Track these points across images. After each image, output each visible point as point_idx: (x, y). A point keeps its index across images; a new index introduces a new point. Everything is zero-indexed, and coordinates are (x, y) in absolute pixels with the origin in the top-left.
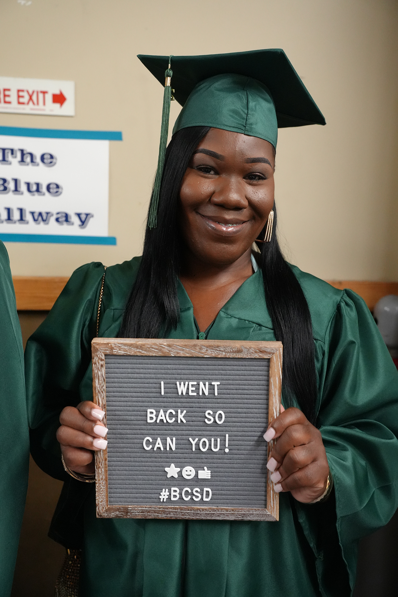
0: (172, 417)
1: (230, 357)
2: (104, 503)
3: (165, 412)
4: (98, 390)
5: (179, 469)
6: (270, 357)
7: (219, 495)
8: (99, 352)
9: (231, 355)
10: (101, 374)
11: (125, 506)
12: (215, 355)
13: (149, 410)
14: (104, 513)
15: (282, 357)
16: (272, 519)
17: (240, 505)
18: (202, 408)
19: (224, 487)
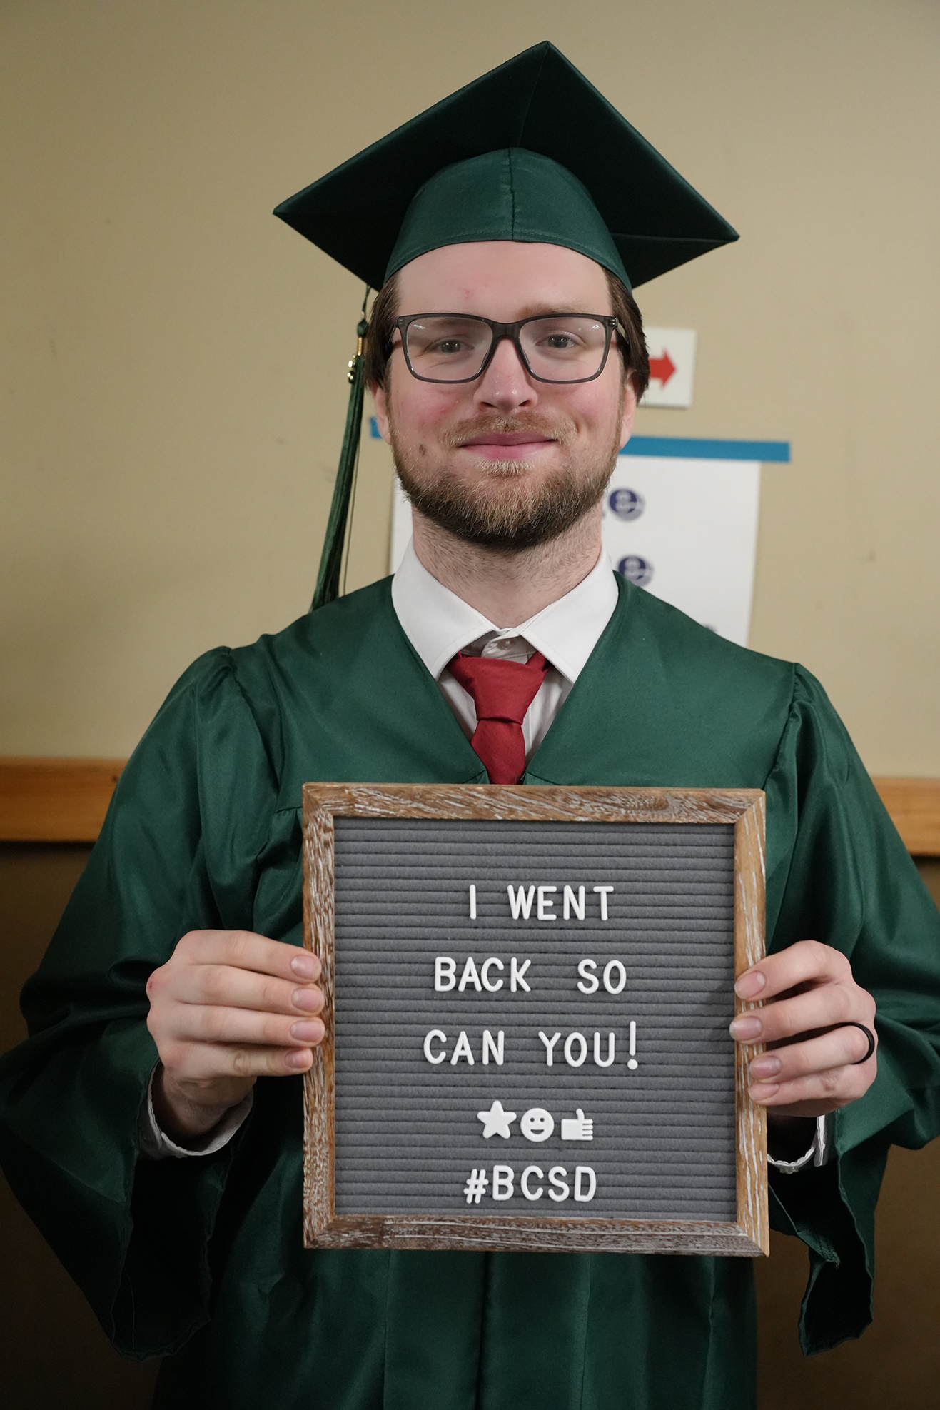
0: (496, 978)
1: (639, 820)
2: (325, 1207)
3: (479, 965)
4: (315, 905)
5: (512, 1116)
6: (735, 821)
7: (613, 1186)
8: (321, 810)
9: (640, 815)
10: (323, 865)
11: (375, 1216)
12: (601, 816)
13: (439, 960)
14: (324, 1234)
15: (764, 821)
16: (753, 1251)
17: (670, 1214)
18: (571, 953)
19: (627, 1165)
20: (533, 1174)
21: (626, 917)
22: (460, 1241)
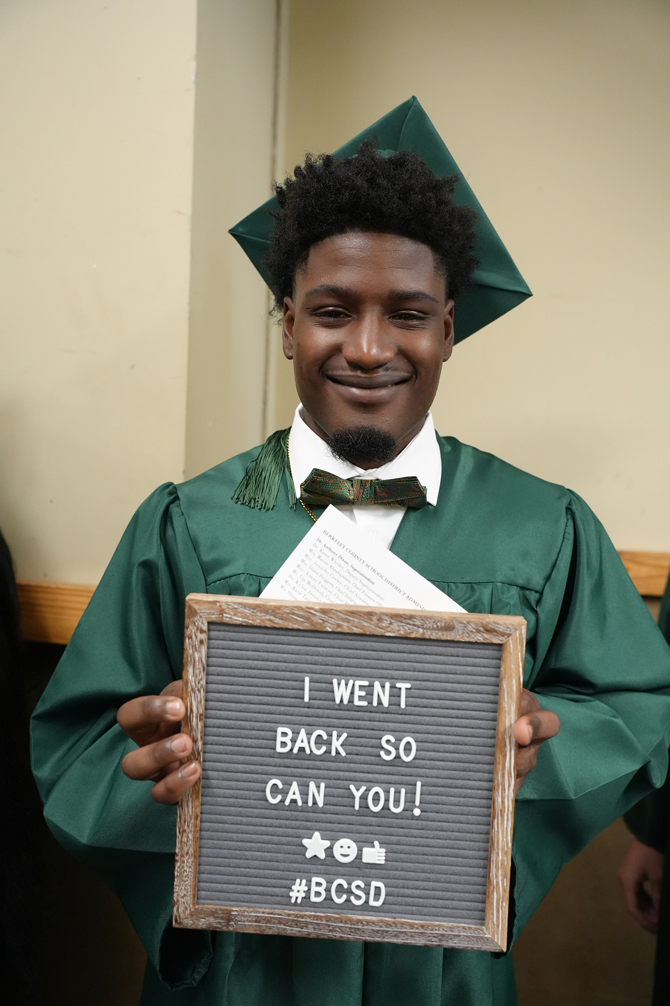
0: (320, 745)
1: (432, 637)
2: (189, 899)
3: (309, 734)
4: (191, 686)
5: (327, 843)
6: (503, 642)
7: (398, 896)
8: (199, 617)
9: (433, 634)
10: (198, 657)
11: (225, 908)
12: (405, 633)
13: (280, 730)
14: (187, 918)
16: (494, 948)
17: (437, 918)
18: (377, 730)
19: (409, 882)
20: (340, 885)
21: (418, 707)
22: (285, 929)
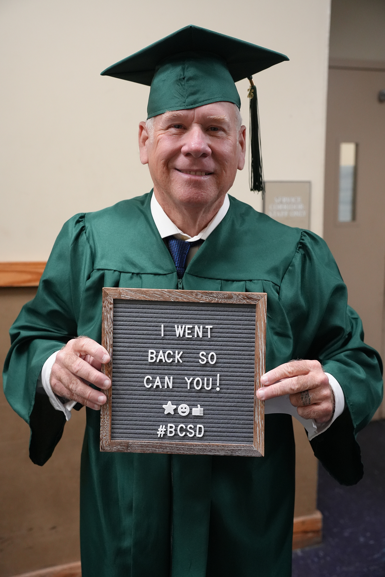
0: (170, 358)
2: (108, 437)
3: (164, 353)
4: (106, 331)
5: (175, 407)
6: (256, 303)
7: (210, 432)
8: (109, 297)
9: (223, 301)
10: (109, 316)
11: (125, 441)
12: (209, 301)
13: (150, 351)
14: (107, 447)
17: (230, 442)
18: (197, 350)
19: (215, 424)
20: (182, 427)
21: (217, 337)
22: (155, 450)
